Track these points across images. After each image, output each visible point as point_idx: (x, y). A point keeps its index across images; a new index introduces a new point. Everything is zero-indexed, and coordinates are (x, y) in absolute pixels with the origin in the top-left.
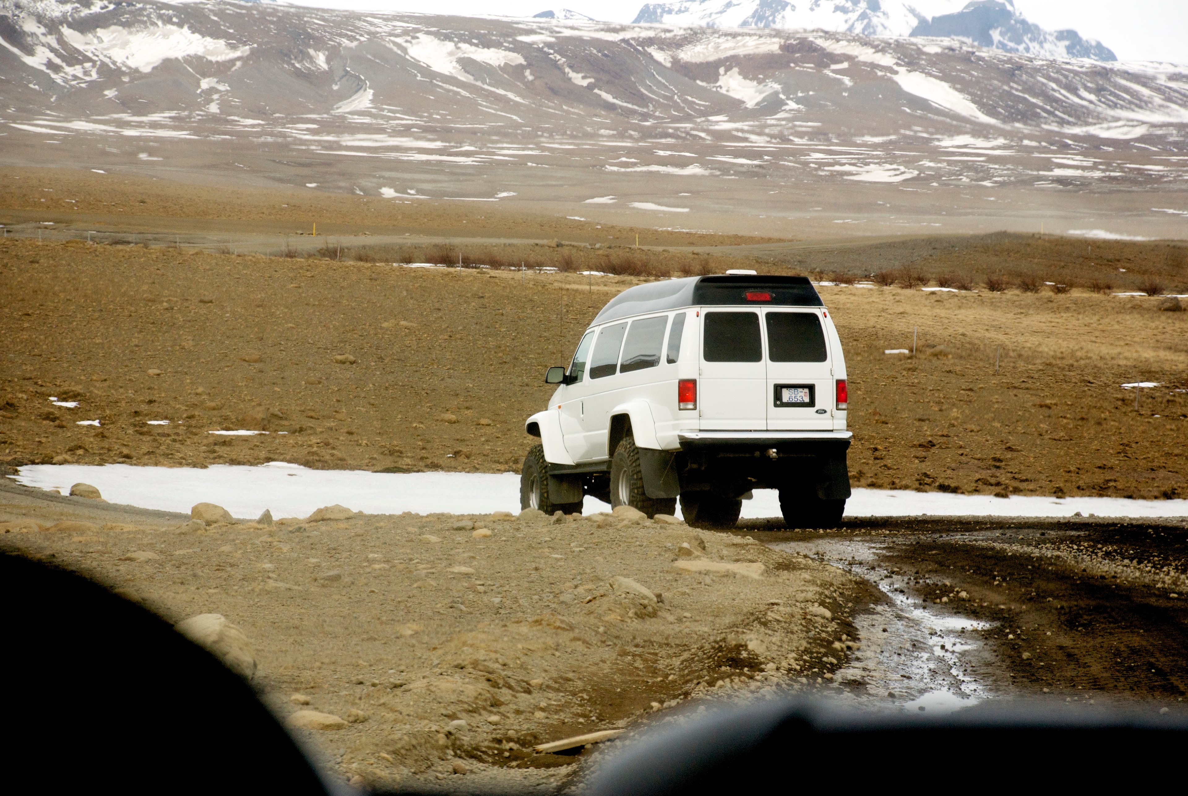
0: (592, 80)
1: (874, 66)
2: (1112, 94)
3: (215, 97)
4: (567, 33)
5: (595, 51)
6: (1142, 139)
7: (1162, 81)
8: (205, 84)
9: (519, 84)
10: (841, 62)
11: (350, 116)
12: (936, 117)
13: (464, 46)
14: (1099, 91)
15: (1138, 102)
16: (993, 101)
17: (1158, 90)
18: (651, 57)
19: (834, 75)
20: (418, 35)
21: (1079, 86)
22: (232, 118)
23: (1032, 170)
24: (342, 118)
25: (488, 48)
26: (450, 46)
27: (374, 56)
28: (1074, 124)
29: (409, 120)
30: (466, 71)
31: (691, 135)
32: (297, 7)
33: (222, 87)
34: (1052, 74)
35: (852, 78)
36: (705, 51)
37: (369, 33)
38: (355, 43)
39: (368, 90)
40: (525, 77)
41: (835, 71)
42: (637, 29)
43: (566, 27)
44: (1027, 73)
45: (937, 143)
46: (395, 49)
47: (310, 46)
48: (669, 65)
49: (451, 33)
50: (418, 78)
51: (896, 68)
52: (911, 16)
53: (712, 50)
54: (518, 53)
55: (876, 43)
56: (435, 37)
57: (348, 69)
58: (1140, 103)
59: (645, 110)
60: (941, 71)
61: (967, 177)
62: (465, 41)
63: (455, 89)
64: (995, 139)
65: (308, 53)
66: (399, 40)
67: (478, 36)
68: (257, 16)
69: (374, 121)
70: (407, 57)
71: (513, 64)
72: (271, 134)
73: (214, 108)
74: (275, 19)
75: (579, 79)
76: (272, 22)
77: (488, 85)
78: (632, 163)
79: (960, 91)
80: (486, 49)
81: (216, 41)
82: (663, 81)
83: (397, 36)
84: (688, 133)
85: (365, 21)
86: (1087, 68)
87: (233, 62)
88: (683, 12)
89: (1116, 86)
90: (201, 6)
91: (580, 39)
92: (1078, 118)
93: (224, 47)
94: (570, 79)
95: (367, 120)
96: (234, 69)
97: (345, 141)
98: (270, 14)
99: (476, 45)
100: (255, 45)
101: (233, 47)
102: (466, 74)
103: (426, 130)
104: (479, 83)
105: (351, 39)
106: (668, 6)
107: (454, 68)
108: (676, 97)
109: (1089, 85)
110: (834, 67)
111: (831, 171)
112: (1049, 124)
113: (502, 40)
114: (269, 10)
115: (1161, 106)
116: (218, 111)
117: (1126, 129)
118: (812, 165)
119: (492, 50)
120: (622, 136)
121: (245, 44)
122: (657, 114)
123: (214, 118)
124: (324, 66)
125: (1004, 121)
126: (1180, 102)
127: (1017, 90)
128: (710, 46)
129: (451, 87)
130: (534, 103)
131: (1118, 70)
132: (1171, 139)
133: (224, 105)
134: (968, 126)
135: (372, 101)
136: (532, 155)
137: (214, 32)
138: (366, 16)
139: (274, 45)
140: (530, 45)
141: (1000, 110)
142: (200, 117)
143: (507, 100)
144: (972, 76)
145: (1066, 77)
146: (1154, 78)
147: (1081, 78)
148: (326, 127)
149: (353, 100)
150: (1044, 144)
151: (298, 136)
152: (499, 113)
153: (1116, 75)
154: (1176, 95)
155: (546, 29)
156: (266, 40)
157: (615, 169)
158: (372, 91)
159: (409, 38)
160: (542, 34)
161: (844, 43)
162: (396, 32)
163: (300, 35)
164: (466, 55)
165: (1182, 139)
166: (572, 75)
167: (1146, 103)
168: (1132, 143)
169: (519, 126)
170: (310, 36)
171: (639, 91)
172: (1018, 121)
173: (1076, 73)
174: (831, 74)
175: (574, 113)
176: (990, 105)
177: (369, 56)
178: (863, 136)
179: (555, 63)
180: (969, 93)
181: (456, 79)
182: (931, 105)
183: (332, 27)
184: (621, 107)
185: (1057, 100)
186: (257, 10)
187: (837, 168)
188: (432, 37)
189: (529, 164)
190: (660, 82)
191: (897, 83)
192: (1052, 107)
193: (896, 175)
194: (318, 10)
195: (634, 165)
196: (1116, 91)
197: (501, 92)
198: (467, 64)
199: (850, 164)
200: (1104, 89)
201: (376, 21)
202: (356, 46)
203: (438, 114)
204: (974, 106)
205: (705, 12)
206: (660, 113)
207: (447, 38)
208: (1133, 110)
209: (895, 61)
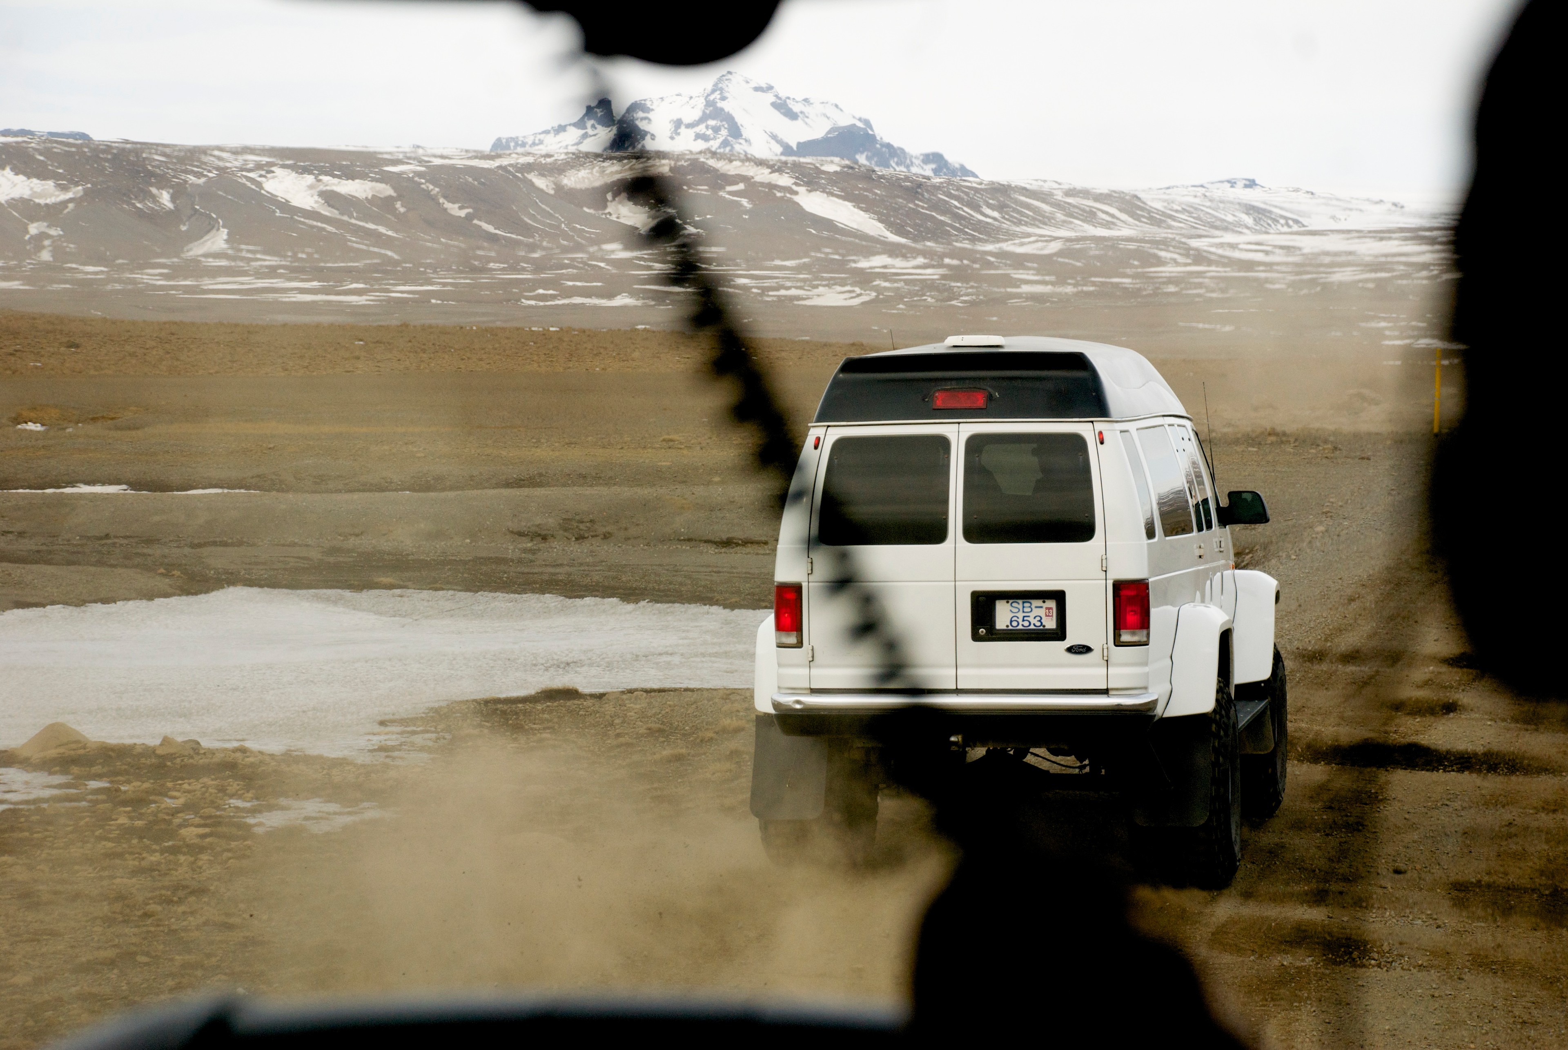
0: (470, 210)
1: (772, 187)
2: (1015, 210)
3: (47, 243)
4: (438, 162)
5: (470, 180)
6: (1060, 253)
7: (1059, 196)
8: (34, 229)
9: (389, 216)
10: (737, 183)
11: (203, 259)
12: (844, 238)
13: (325, 178)
14: (1001, 208)
15: (1041, 218)
16: (900, 219)
17: (1058, 205)
18: (532, 184)
19: (731, 197)
20: (273, 169)
21: (981, 204)
22: (69, 265)
23: (998, 287)
24: (195, 261)
25: (353, 180)
26: (310, 179)
27: (225, 192)
28: (986, 241)
29: (272, 261)
30: (329, 205)
31: (590, 265)
32: (133, 143)
33: (53, 232)
34: (952, 192)
35: (751, 200)
36: (590, 176)
37: (218, 168)
38: (202, 181)
39: (222, 229)
40: (396, 209)
41: (730, 193)
42: (514, 155)
43: (435, 156)
44: (928, 191)
45: (854, 265)
46: (249, 184)
47: (152, 185)
48: (552, 192)
49: (310, 166)
50: (277, 214)
51: (795, 188)
52: (773, 142)
53: (598, 175)
54: (386, 183)
55: (771, 163)
56: (293, 170)
57: (197, 207)
58: (1044, 220)
59: (531, 240)
60: (842, 190)
61: (932, 297)
62: (327, 174)
63: (319, 224)
64: (915, 258)
65: (150, 191)
66: (251, 175)
67: (341, 168)
68: (89, 154)
69: (233, 264)
70: (263, 192)
71: (382, 196)
72: (119, 281)
73: (46, 256)
74: (109, 157)
75: (455, 210)
76: (106, 160)
77: (356, 219)
78: (551, 295)
79: (865, 210)
80: (350, 181)
81: (43, 182)
82: (548, 209)
83: (250, 171)
84: (585, 264)
85: (211, 155)
86: (986, 185)
87: (64, 203)
88: (538, 145)
89: (1016, 202)
90: (24, 145)
91: (453, 168)
92: (989, 235)
93: (53, 188)
94: (445, 210)
95: (224, 263)
96: (66, 211)
97: (205, 285)
98: (104, 151)
99: (339, 177)
100: (89, 185)
101: (64, 188)
102: (330, 209)
103: (293, 270)
104: (345, 218)
105: (199, 175)
106: (521, 139)
107: (316, 202)
108: (563, 225)
109: (991, 201)
110: (729, 188)
111: (778, 296)
112: (961, 242)
113: (367, 171)
114: (101, 147)
115: (1064, 221)
116: (51, 259)
117: (1040, 244)
118: (755, 290)
119: (357, 181)
120: (513, 269)
121: (77, 184)
122: (545, 244)
123: (47, 266)
124: (170, 206)
125: (915, 239)
126: (1081, 217)
127: (923, 208)
128: (595, 170)
129: (315, 223)
130: (408, 237)
131: (1016, 187)
132: (1092, 253)
133: (57, 251)
134: (878, 246)
135: (227, 241)
136: (433, 290)
137: (42, 174)
138: (213, 150)
139: (110, 184)
140: (399, 175)
141: (909, 229)
142: (32, 266)
143: (380, 235)
144: (876, 194)
145: (967, 194)
146: (1051, 194)
147: (982, 195)
148: (176, 272)
149: (206, 241)
150: (965, 262)
151: (151, 282)
152: (372, 249)
153: (1015, 192)
154: (1076, 210)
155: (414, 159)
156: (101, 179)
157: (533, 303)
158: (226, 231)
159: (263, 173)
160: (411, 164)
161: (737, 163)
162: (248, 166)
163: (139, 172)
164: (328, 188)
165: (1102, 252)
166: (448, 205)
167: (1049, 219)
168: (1055, 258)
169: (397, 263)
170: (152, 174)
171: (523, 221)
172: (929, 240)
173: (976, 190)
174: (727, 196)
175: (454, 246)
176: (898, 224)
177: (220, 193)
178: (773, 260)
179: (427, 193)
180: (875, 213)
181: (319, 213)
182: (837, 226)
183: (175, 164)
184: (505, 238)
185: (962, 218)
186: (88, 146)
187: (783, 292)
188: (289, 170)
189: (433, 301)
190: (544, 210)
191: (798, 204)
192: (961, 224)
193: (852, 298)
194: (158, 145)
195: (553, 297)
196: (1018, 208)
197: (371, 226)
198: (330, 197)
199: (797, 288)
200: (1007, 206)
201: (224, 155)
202: (204, 183)
203: (303, 252)
204: (881, 225)
205: (560, 145)
206: (548, 242)
207: (305, 170)
208: (1039, 227)
209: (793, 181)
